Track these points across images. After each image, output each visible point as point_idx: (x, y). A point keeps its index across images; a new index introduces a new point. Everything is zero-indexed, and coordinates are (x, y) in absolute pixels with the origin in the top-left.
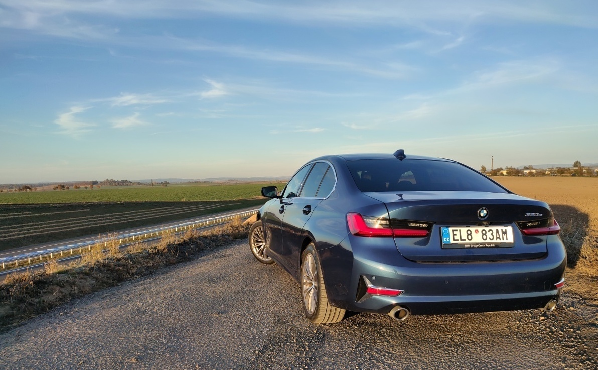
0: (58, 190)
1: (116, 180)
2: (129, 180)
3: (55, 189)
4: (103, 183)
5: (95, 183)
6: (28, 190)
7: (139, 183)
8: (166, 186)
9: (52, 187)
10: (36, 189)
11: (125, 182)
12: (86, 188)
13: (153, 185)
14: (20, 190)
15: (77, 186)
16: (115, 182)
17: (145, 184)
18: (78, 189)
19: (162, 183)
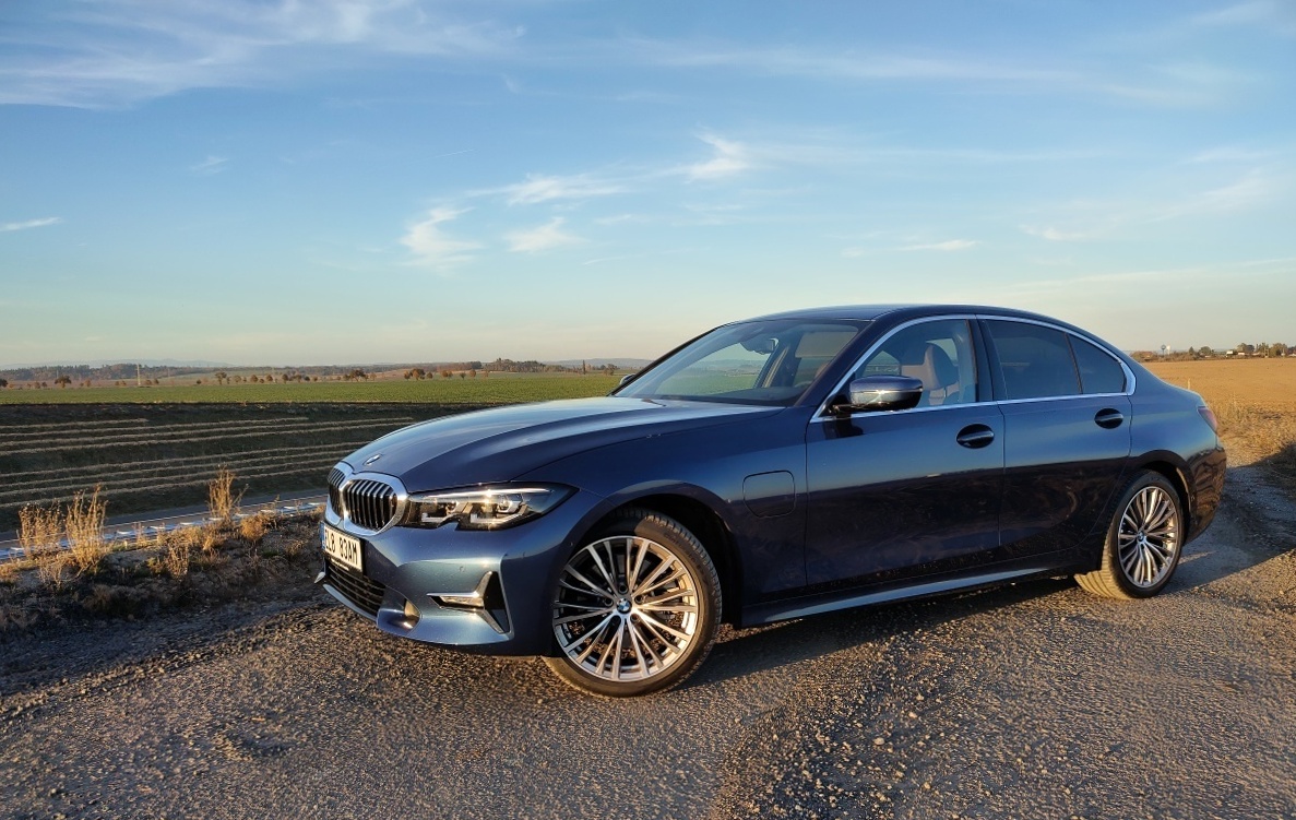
0: (413, 379)
1: (515, 360)
2: (540, 360)
3: (407, 377)
4: (491, 367)
5: (476, 366)
6: (360, 378)
7: (559, 368)
8: (612, 374)
9: (403, 372)
10: (374, 376)
11: (531, 366)
12: (463, 375)
13: (585, 372)
14: (347, 377)
15: (447, 370)
16: (513, 364)
17: (569, 370)
18: (447, 379)
19: (603, 367)
